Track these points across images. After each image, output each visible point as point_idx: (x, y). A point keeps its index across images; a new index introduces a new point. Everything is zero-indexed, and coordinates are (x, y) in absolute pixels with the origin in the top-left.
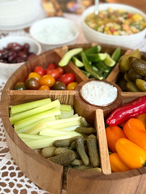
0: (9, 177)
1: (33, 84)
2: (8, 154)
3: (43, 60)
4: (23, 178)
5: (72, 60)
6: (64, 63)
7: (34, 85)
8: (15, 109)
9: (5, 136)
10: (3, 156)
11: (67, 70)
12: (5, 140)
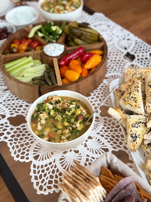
0: (11, 101)
1: (15, 50)
2: (8, 91)
3: (18, 36)
4: (19, 100)
5: (36, 33)
6: (31, 35)
8: (7, 66)
9: (4, 83)
10: (6, 92)
11: (34, 39)
12: (5, 85)
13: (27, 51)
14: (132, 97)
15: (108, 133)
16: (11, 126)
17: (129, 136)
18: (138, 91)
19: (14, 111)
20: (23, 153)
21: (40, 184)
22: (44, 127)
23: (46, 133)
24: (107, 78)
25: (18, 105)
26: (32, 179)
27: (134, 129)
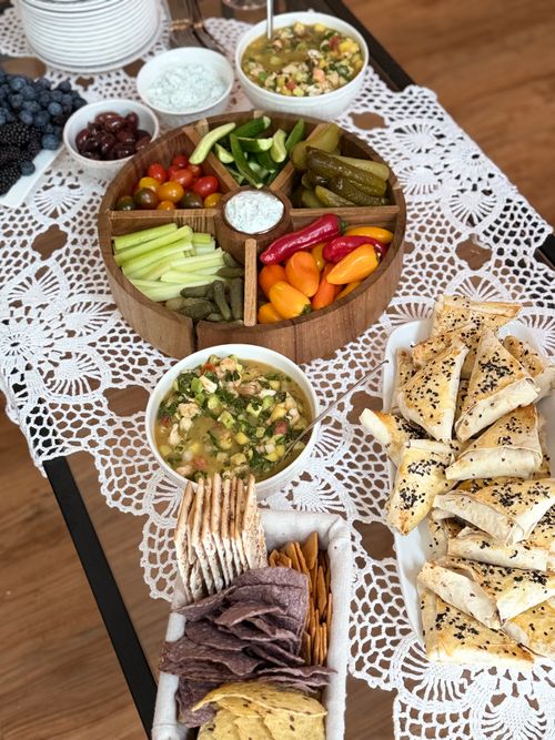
0: (120, 342)
1: (147, 198)
2: (116, 313)
3: (163, 150)
4: (141, 343)
5: (213, 150)
6: (198, 157)
7: (149, 201)
8: (121, 243)
9: (108, 285)
10: (109, 315)
11: (205, 169)
12: (108, 293)
13: (180, 204)
14: (429, 391)
15: (356, 470)
16: (109, 414)
17: (398, 494)
18: (449, 375)
19: (122, 372)
20: (130, 491)
21: (160, 575)
22: (187, 437)
23: (188, 455)
24: (392, 311)
25: (136, 358)
26: (142, 559)
27: (413, 479)
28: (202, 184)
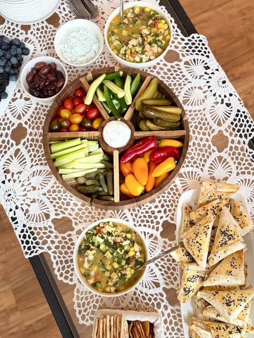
0: (57, 193)
4: (66, 194)
6: (88, 101)
7: (66, 125)
8: (54, 148)
10: (51, 178)
13: (82, 127)
14: (197, 242)
15: (164, 262)
16: (55, 233)
17: (182, 290)
18: (206, 235)
19: (59, 210)
20: (67, 272)
21: (83, 313)
23: (92, 273)
24: (181, 176)
25: (65, 202)
26: (75, 306)
27: (189, 284)
28: (91, 113)
